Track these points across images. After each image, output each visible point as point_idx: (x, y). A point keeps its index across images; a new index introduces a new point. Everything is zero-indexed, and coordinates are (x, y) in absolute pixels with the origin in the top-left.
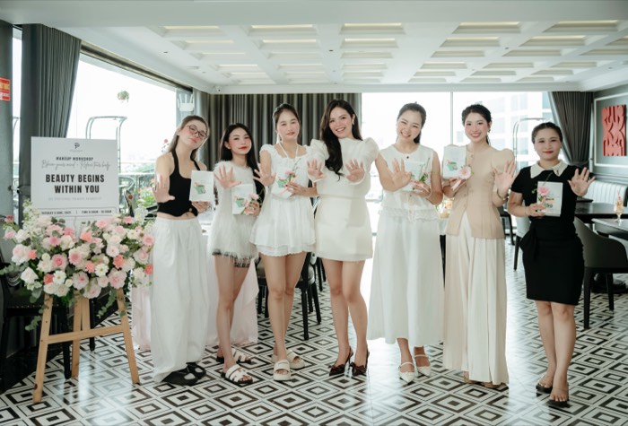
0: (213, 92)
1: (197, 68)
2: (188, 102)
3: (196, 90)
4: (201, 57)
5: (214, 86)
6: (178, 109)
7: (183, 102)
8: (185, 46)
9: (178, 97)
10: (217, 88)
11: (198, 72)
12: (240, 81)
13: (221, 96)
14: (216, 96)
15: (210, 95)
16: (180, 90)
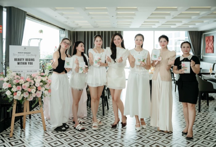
0: (72, 30)
1: (67, 22)
2: (64, 34)
3: (66, 30)
4: (68, 18)
5: (72, 28)
6: (60, 36)
7: (62, 34)
8: (62, 14)
9: (60, 32)
10: (74, 29)
11: (67, 24)
12: (81, 27)
13: (75, 32)
14: (73, 32)
15: (71, 31)
16: (61, 29)
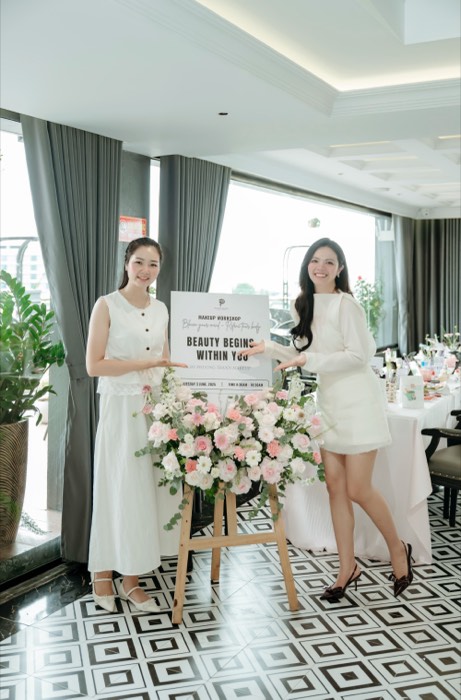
0: (419, 217)
1: (388, 189)
2: (389, 229)
3: (396, 216)
4: (387, 177)
5: (420, 209)
6: (376, 238)
7: (383, 229)
8: (362, 166)
9: (376, 224)
10: (424, 212)
11: (392, 194)
12: (452, 202)
13: (430, 221)
14: (424, 221)
15: (415, 221)
16: (378, 216)
